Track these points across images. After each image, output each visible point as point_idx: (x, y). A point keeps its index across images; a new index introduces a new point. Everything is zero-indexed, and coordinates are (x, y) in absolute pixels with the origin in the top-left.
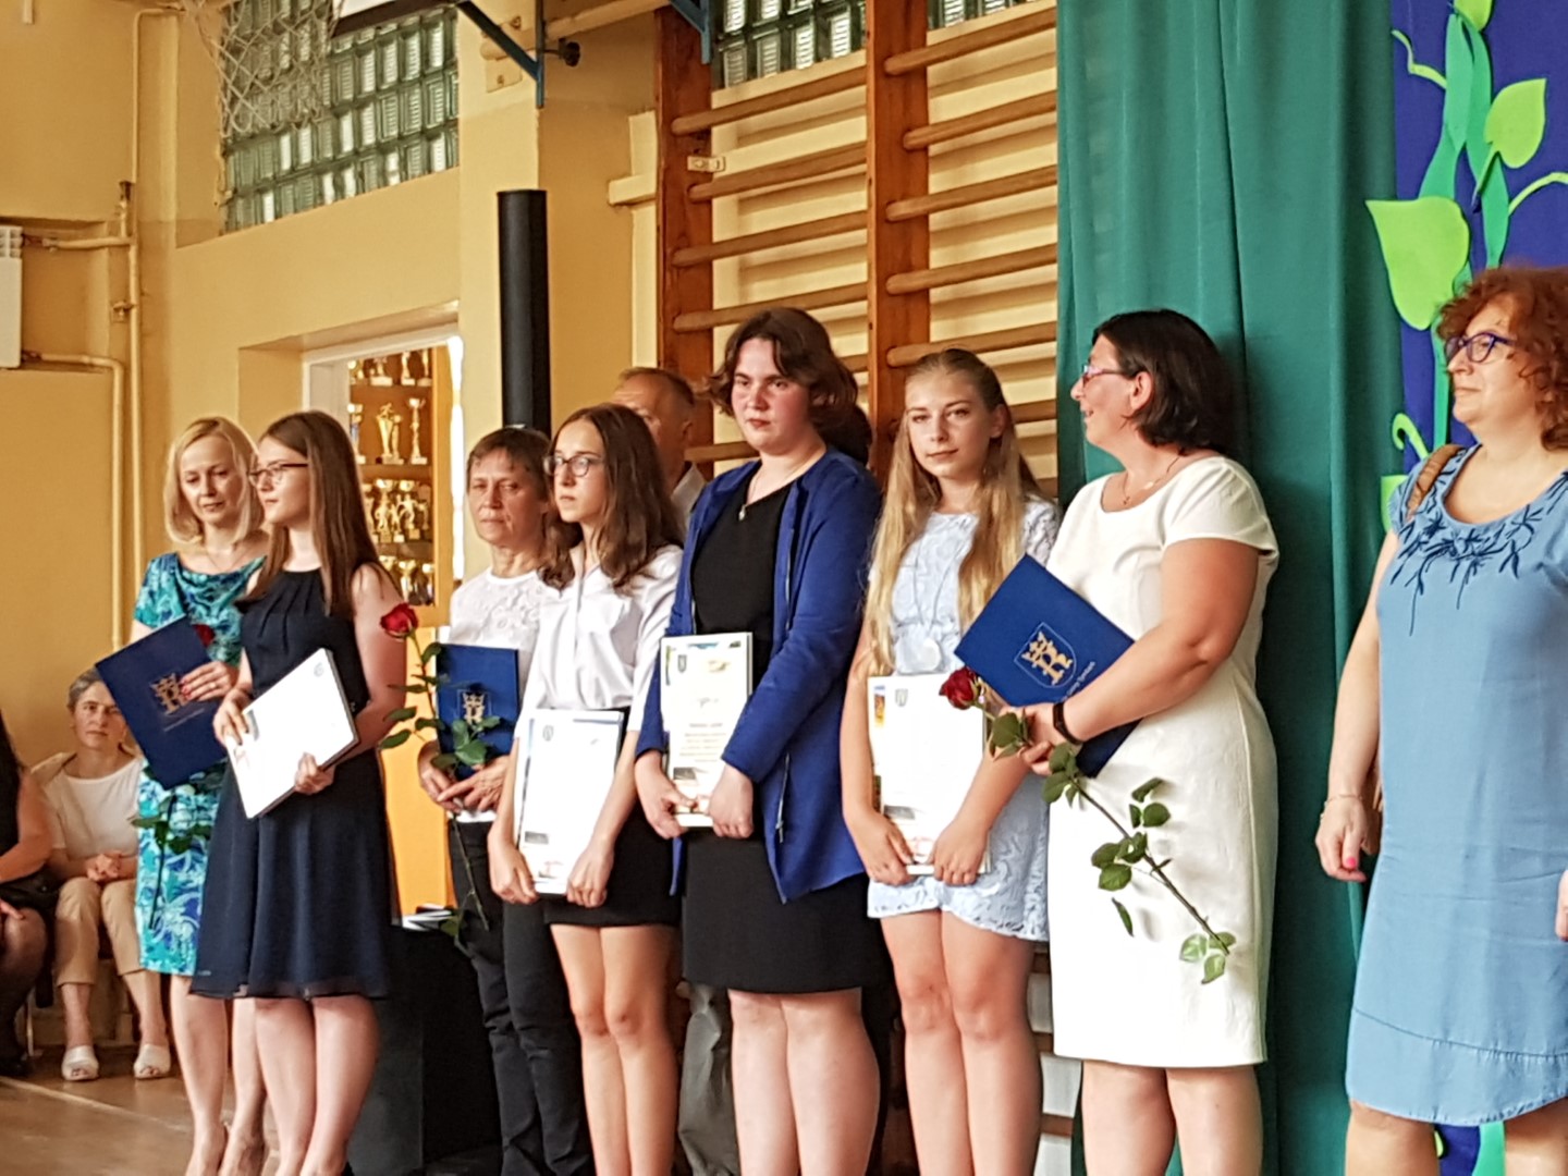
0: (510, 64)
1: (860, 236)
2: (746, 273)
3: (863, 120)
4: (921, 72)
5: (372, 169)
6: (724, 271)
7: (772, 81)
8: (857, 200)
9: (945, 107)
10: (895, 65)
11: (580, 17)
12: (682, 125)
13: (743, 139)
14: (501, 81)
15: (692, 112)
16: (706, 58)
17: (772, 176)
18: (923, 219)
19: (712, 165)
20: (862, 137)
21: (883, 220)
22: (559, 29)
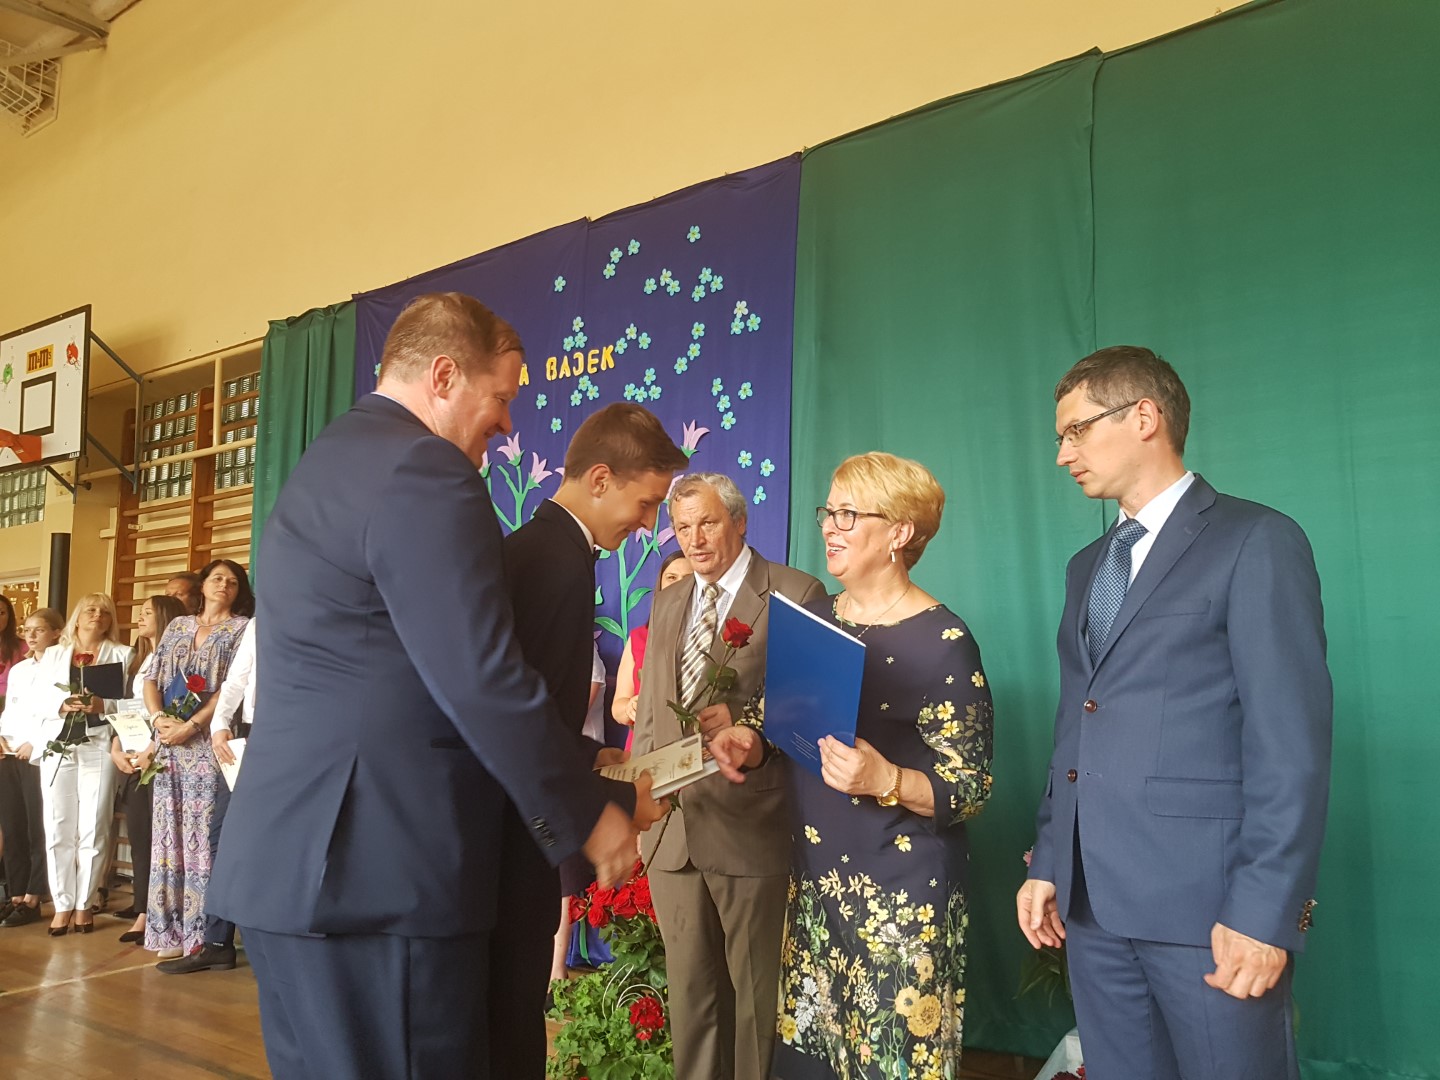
0: (64, 488)
1: (185, 556)
2: (148, 565)
3: (189, 517)
4: (211, 503)
5: (15, 518)
6: (139, 565)
7: (163, 501)
8: (185, 543)
9: (218, 515)
10: (201, 500)
11: (92, 474)
12: (127, 513)
13: (150, 520)
14: (61, 493)
15: (131, 509)
16: (135, 492)
17: (157, 533)
18: (209, 551)
19: (137, 527)
20: (188, 522)
21: (193, 551)
22: (84, 477)
